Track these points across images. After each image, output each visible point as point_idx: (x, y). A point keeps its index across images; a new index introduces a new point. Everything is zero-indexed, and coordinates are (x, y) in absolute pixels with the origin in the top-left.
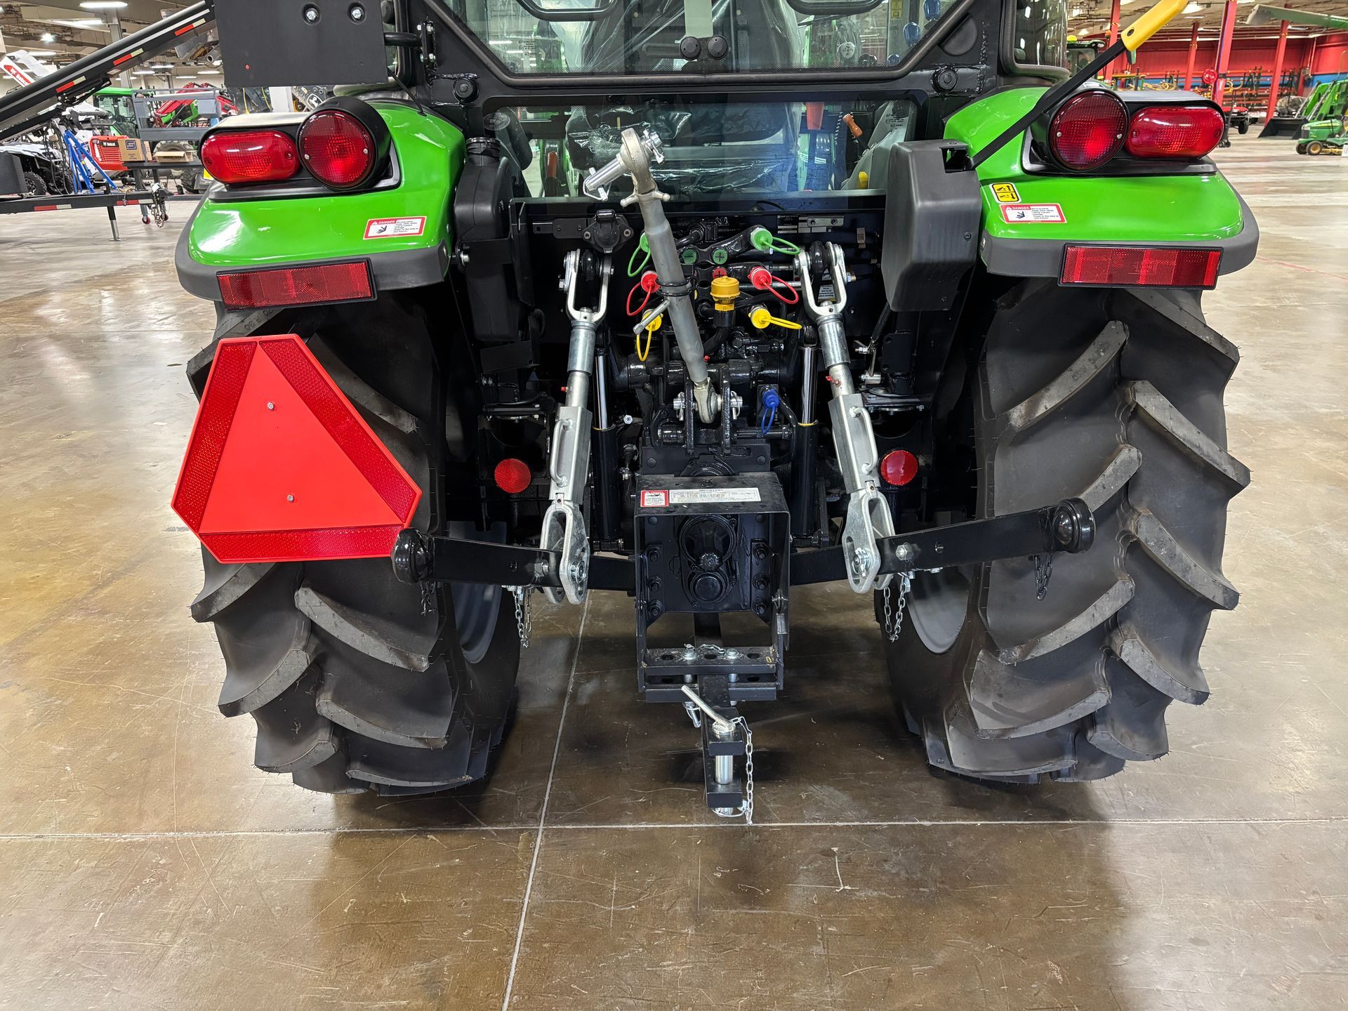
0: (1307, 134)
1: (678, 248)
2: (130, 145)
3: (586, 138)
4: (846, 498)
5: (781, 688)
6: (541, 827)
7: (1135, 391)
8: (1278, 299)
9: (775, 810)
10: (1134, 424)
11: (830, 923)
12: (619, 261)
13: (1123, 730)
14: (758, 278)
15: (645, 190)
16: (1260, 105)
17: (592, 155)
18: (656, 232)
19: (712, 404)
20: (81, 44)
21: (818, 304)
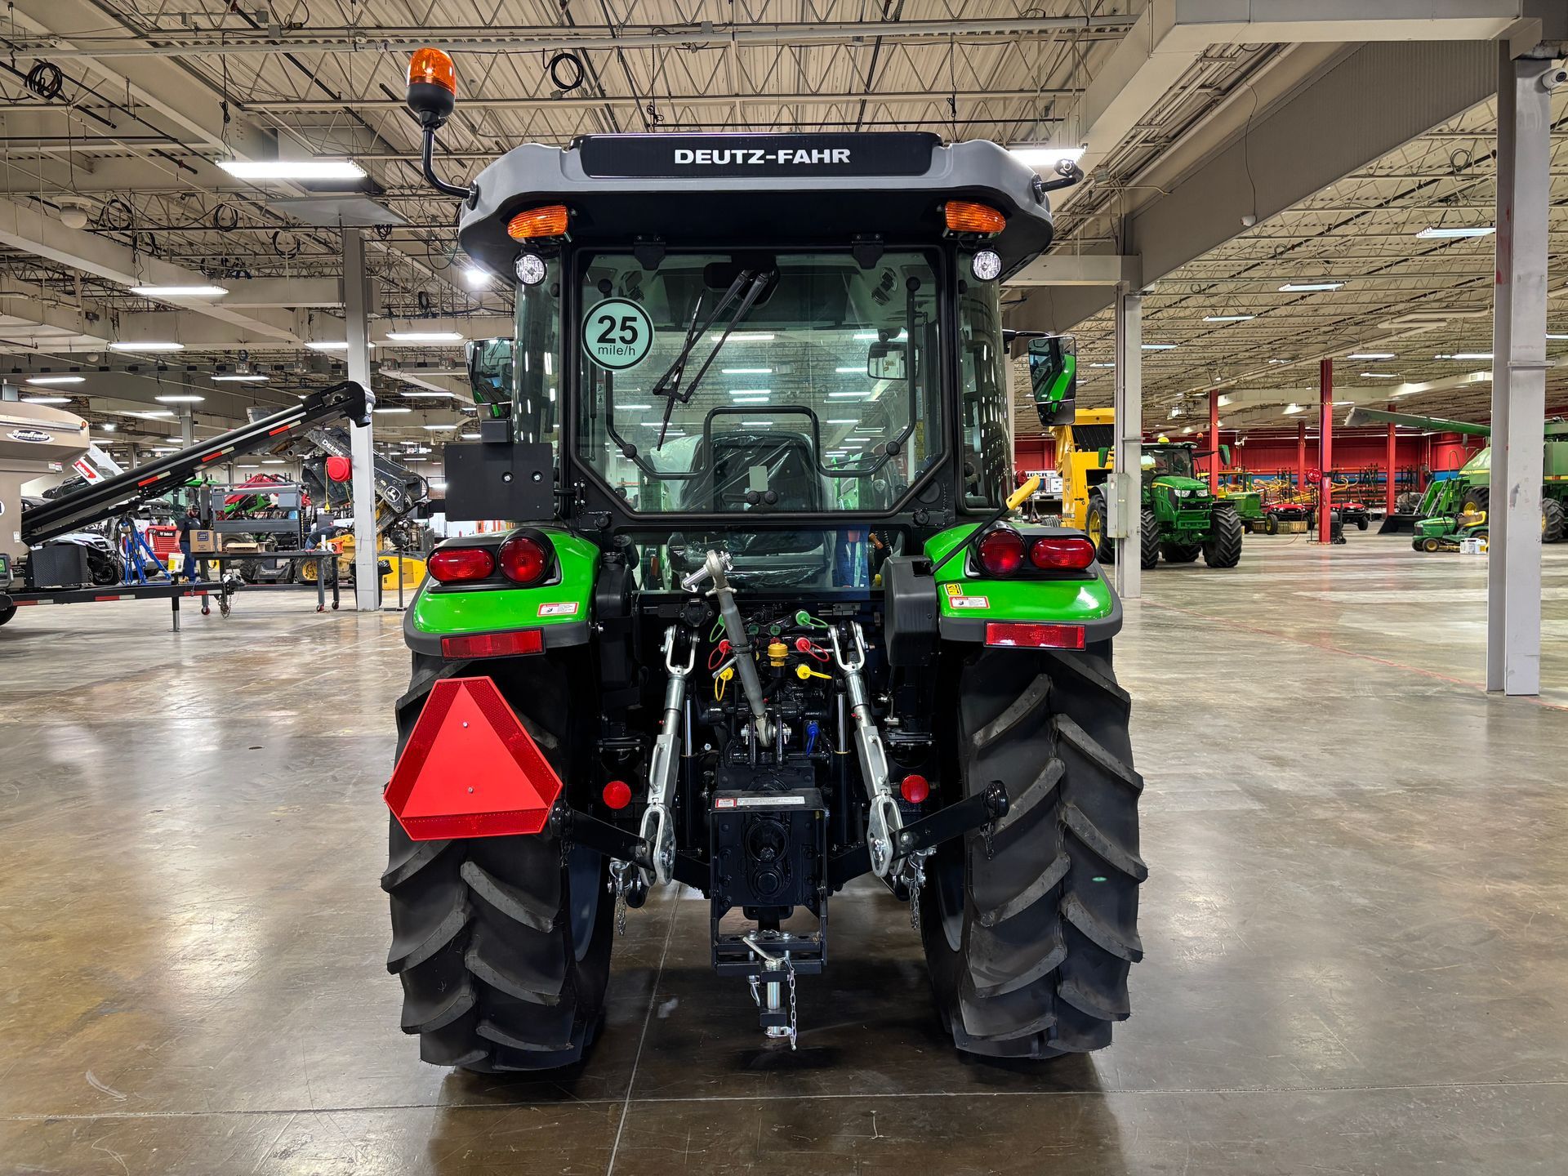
0: (1420, 531)
1: (744, 624)
2: (203, 536)
3: (682, 550)
4: (869, 804)
5: (825, 964)
6: (627, 1101)
7: (1057, 721)
8: (1354, 690)
9: (826, 1087)
10: (1061, 745)
11: (865, 1159)
12: (704, 633)
13: (1087, 989)
14: (800, 644)
15: (721, 586)
16: (1381, 501)
17: (686, 562)
18: (729, 611)
19: (769, 732)
20: (143, 434)
21: (845, 662)
